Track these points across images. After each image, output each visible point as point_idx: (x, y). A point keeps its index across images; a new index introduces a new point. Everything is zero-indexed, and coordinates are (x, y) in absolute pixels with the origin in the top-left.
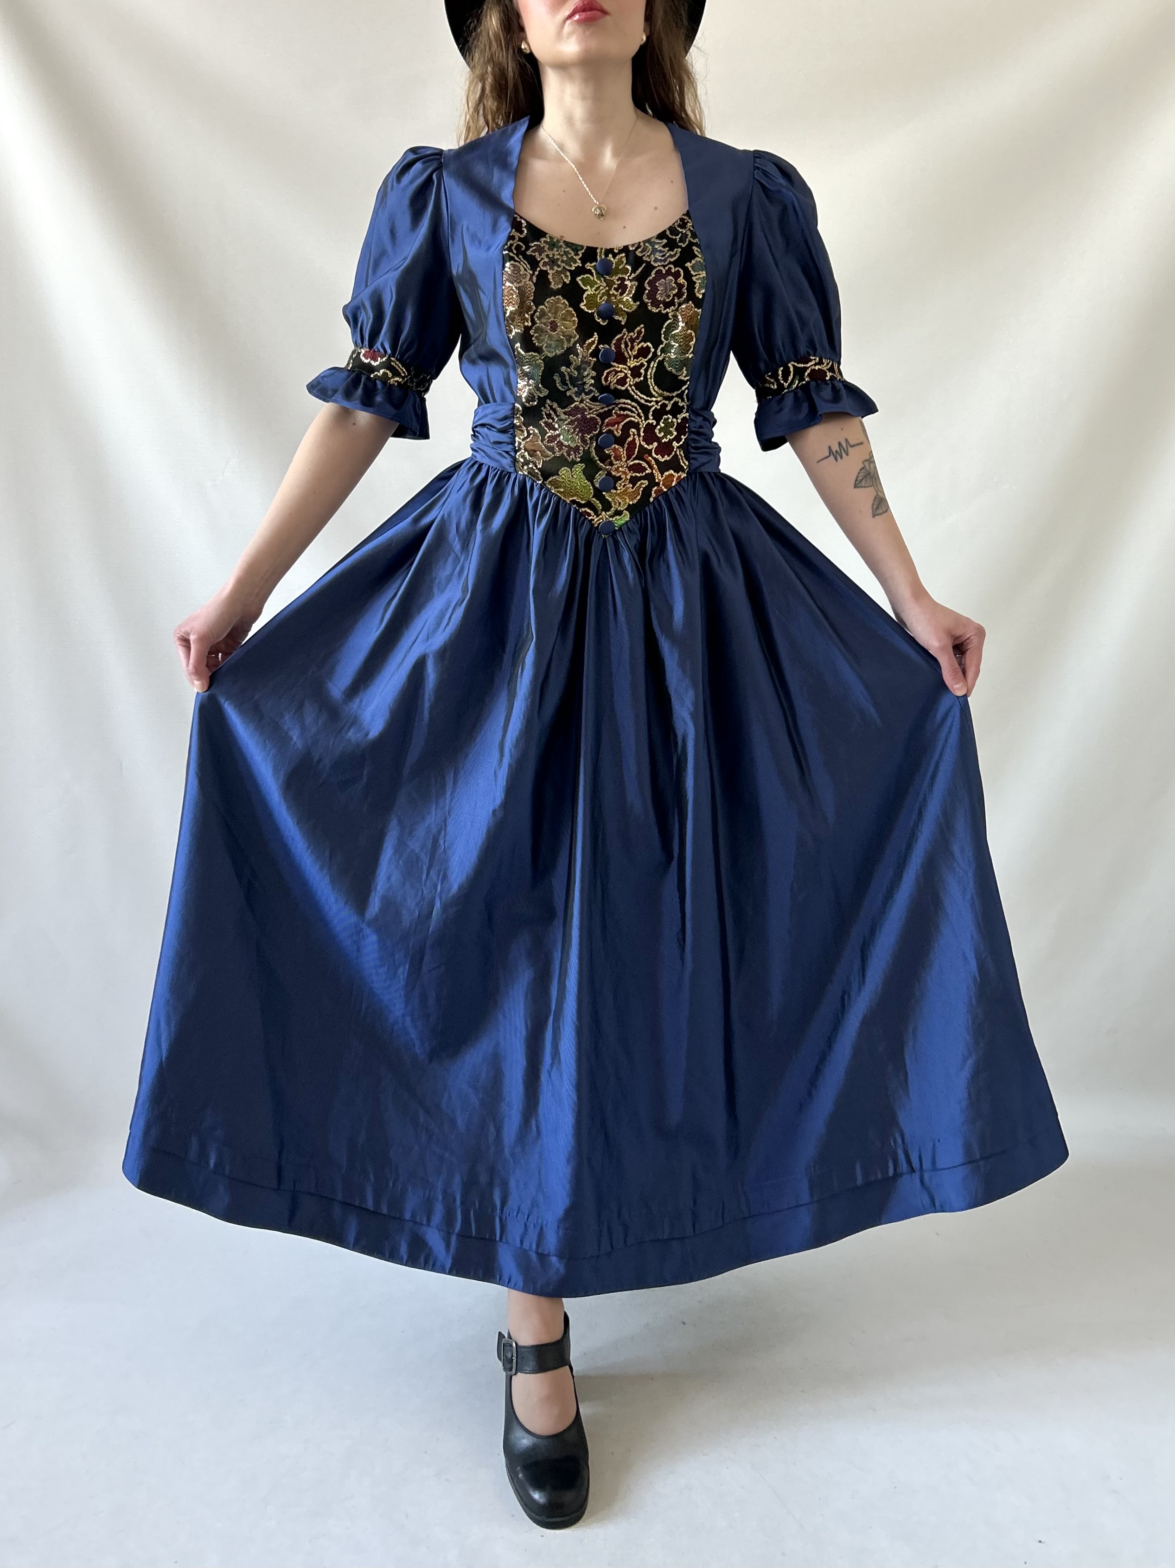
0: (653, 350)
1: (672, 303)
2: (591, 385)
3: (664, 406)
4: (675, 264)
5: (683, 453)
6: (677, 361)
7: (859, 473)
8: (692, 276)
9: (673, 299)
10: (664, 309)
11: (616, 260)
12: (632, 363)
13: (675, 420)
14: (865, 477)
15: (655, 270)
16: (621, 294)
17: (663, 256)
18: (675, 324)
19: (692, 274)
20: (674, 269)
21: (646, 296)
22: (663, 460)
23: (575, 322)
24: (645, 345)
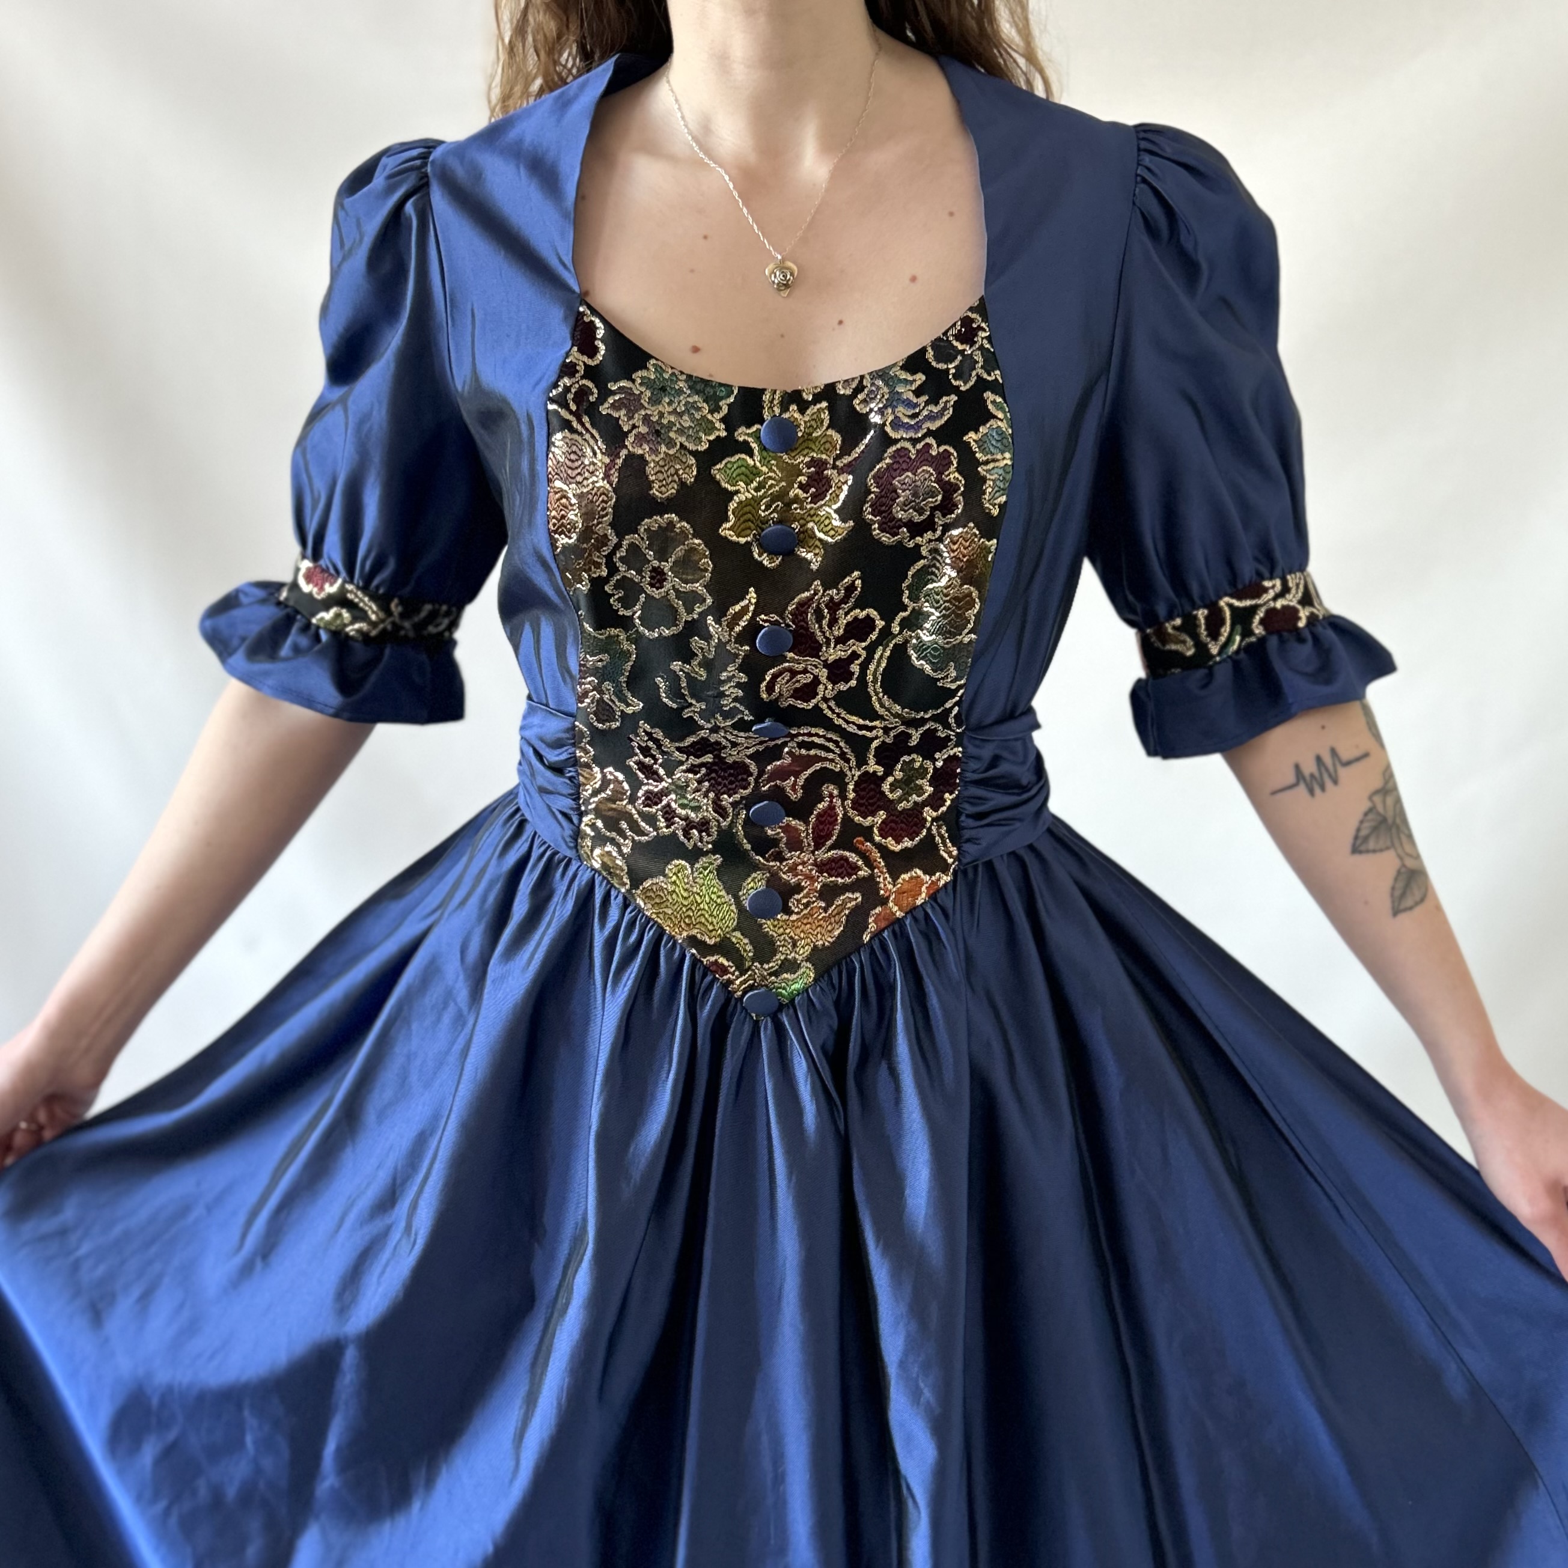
0: (880, 624)
1: (929, 525)
2: (736, 699)
3: (906, 736)
4: (940, 435)
5: (947, 831)
6: (935, 649)
7: (1361, 823)
8: (979, 463)
9: (932, 516)
10: (912, 537)
11: (807, 418)
12: (834, 654)
13: (928, 764)
14: (1375, 829)
15: (894, 448)
16: (816, 498)
17: (914, 416)
18: (934, 569)
19: (977, 460)
20: (938, 448)
21: (870, 506)
22: (898, 848)
23: (706, 570)
24: (862, 615)
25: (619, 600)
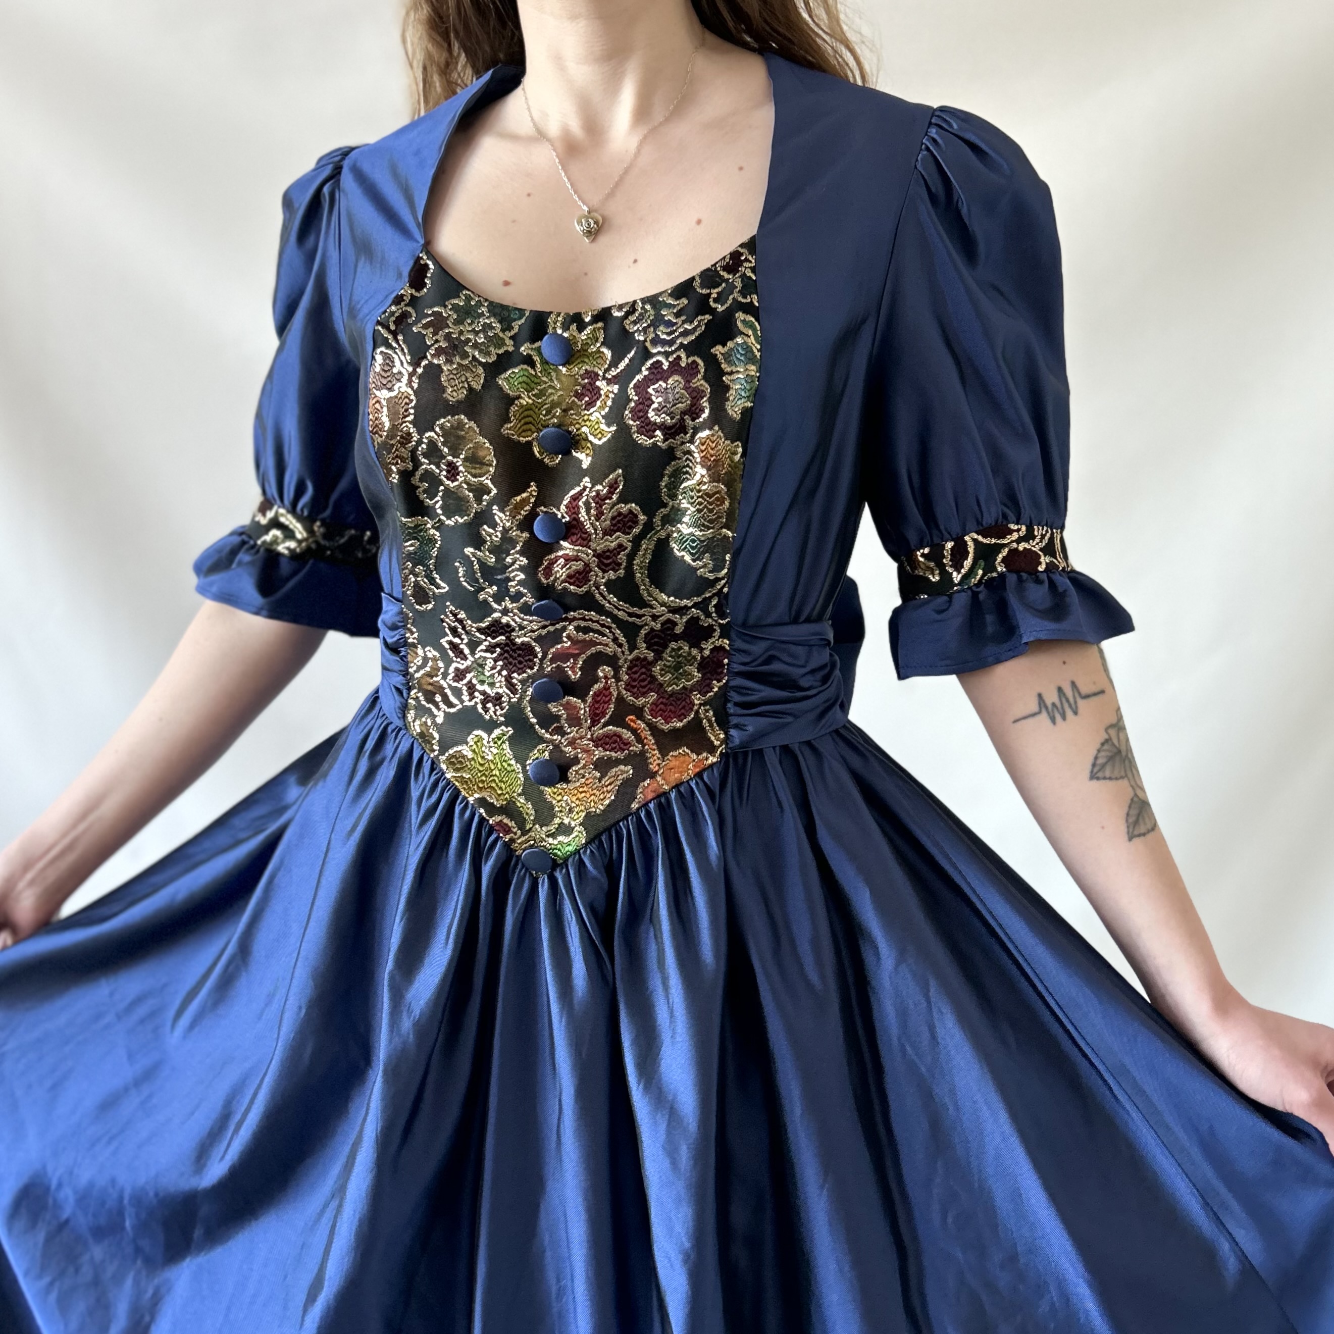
0: (642, 517)
1: (679, 428)
2: (520, 583)
3: (672, 624)
4: (690, 349)
6: (693, 541)
7: (1099, 751)
8: (724, 374)
9: (682, 420)
10: (666, 440)
11: (584, 336)
12: (602, 544)
13: (694, 652)
14: (1111, 759)
15: (651, 361)
16: (589, 406)
17: (671, 333)
18: (688, 469)
19: (722, 370)
20: (687, 358)
21: (630, 412)
22: (666, 727)
23: (491, 465)
24: (624, 508)
25: (425, 491)
